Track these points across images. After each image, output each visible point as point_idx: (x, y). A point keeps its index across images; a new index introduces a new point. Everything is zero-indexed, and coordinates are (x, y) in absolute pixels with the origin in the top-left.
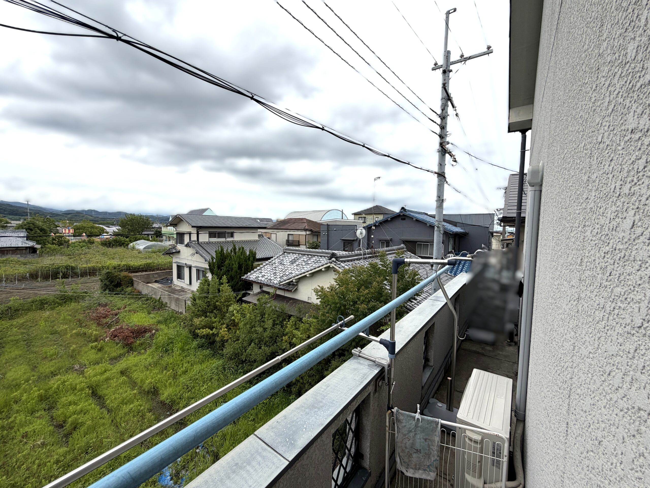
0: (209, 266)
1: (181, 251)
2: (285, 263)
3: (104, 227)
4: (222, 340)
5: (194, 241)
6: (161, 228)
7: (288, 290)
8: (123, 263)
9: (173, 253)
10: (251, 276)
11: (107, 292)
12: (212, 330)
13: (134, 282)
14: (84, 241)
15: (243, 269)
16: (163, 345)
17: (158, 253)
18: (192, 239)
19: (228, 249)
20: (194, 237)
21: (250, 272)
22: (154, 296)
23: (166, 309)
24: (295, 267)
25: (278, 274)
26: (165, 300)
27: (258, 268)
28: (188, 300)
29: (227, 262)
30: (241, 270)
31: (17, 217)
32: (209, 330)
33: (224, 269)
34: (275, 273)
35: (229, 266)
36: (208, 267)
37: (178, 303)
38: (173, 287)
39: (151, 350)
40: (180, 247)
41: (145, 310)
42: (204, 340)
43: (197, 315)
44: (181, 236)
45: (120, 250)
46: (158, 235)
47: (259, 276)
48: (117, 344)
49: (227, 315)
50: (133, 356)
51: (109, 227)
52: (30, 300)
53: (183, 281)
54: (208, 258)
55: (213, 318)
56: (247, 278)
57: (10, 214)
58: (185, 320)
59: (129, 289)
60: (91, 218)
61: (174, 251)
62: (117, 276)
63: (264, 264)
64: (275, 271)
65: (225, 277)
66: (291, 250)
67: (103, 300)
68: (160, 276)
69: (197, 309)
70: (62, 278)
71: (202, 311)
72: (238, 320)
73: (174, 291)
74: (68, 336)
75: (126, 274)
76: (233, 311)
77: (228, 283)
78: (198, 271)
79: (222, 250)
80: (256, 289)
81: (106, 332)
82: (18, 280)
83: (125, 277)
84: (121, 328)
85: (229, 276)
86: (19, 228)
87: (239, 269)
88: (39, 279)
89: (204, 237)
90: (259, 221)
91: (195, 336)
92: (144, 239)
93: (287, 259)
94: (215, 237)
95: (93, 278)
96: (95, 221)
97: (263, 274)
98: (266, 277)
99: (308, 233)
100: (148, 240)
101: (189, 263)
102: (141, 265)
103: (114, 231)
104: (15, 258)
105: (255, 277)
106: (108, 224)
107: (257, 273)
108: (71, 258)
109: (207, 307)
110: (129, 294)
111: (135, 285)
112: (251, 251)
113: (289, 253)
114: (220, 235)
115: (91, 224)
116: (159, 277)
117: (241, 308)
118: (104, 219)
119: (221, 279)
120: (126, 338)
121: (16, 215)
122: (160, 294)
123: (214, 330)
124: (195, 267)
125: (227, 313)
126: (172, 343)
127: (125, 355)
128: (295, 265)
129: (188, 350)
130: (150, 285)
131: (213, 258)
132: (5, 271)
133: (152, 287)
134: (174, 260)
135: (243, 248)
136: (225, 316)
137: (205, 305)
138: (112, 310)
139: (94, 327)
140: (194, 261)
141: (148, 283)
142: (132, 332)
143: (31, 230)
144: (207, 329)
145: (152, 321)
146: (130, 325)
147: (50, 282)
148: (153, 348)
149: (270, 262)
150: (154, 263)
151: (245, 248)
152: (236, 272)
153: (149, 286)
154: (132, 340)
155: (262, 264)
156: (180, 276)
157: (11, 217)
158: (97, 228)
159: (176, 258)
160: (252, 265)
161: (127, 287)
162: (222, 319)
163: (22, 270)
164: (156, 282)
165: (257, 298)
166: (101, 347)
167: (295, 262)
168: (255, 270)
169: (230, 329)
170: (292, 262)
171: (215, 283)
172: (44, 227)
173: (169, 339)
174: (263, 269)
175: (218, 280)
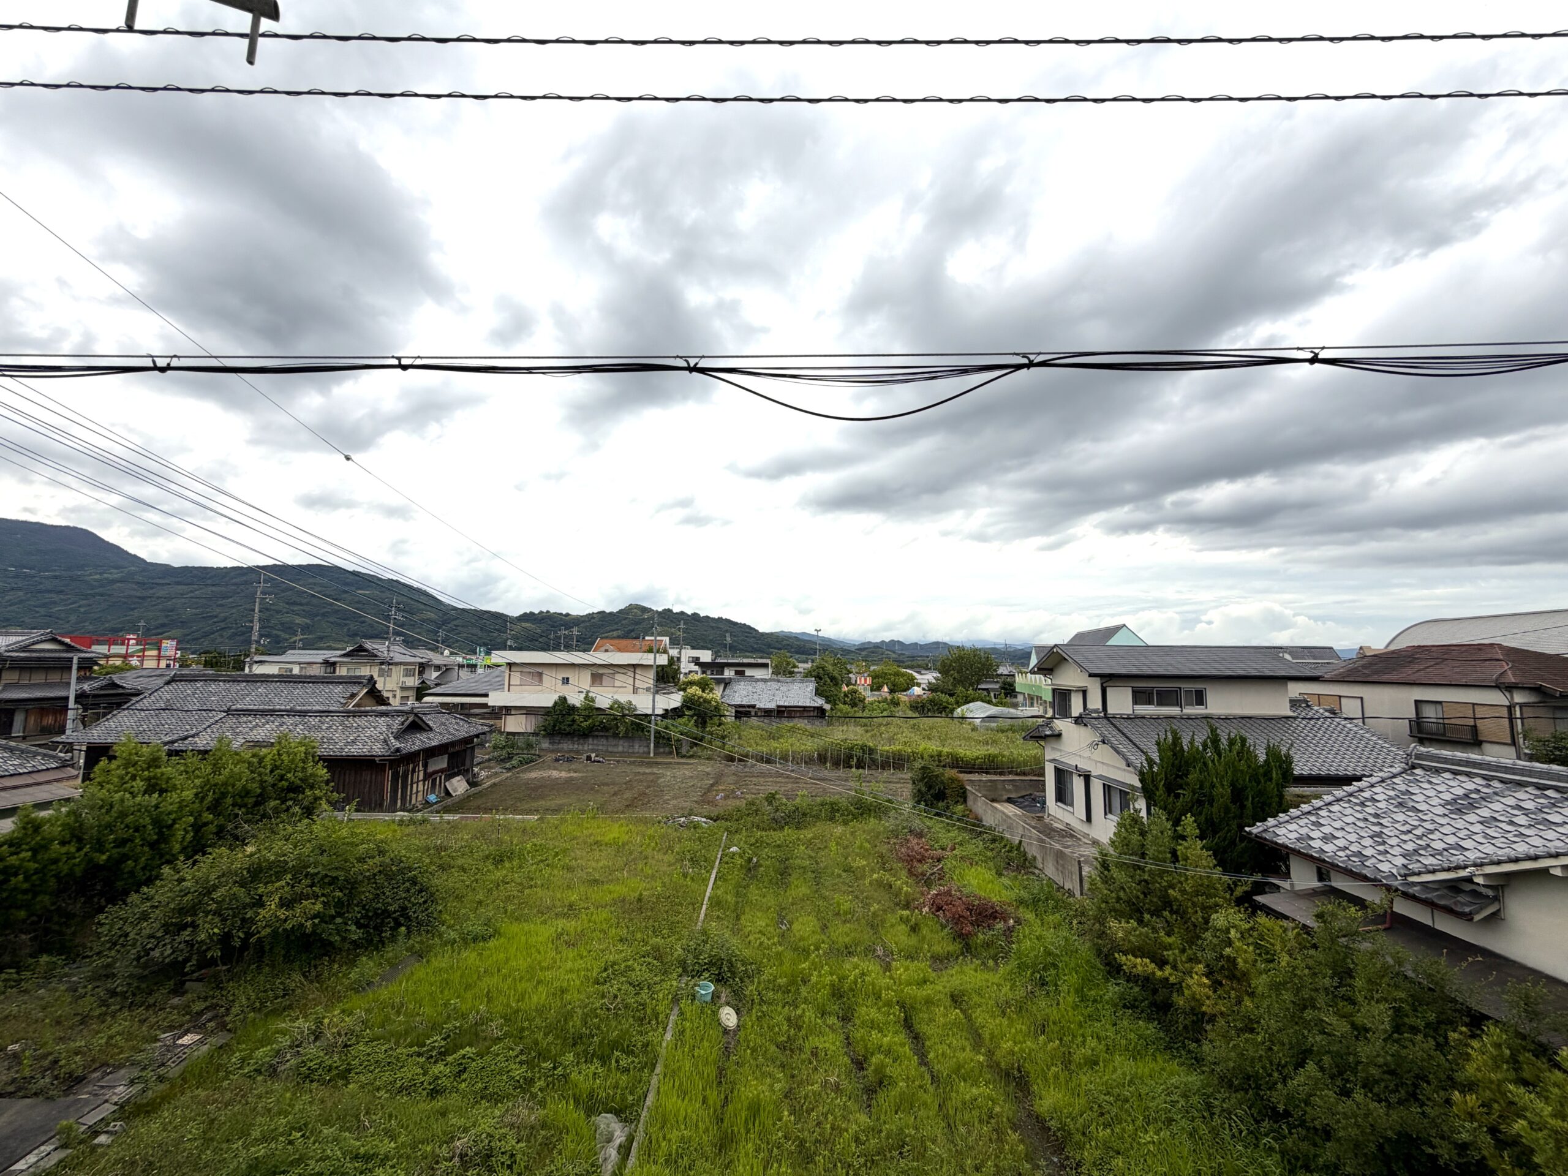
0: (1141, 781)
1: (1063, 733)
2: (1423, 807)
3: (915, 674)
4: (1192, 1009)
5: (1096, 711)
6: (1013, 676)
7: (1449, 911)
8: (946, 750)
9: (1045, 738)
10: (1281, 831)
11: (922, 806)
12: (1161, 968)
13: (969, 794)
14: (885, 700)
15: (1249, 804)
16: (1034, 965)
17: (1010, 734)
18: (1090, 706)
19: (1194, 738)
20: (1095, 703)
21: (1274, 816)
22: (1007, 835)
23: (1034, 873)
24: (1478, 828)
25: (1393, 841)
26: (1032, 850)
27: (1305, 807)
28: (1086, 862)
29: (1193, 777)
30: (1243, 807)
31: (804, 657)
32: (1153, 965)
33: (1186, 795)
34: (1379, 834)
35: (1201, 788)
36: (1139, 785)
37: (1063, 866)
38: (1047, 820)
39: (1009, 968)
40: (1061, 725)
41: (991, 864)
42: (1137, 989)
43: (1115, 910)
44: (1062, 697)
45: (940, 721)
46: (1009, 690)
47: (1312, 834)
48: (943, 927)
49: (1208, 935)
50: (973, 966)
51: (919, 673)
52: (819, 800)
53: (1069, 808)
54: (1139, 760)
55: (1162, 934)
56: (1267, 836)
57: (797, 653)
58: (1083, 914)
59: (960, 808)
60: (894, 656)
61: (1048, 733)
62: (937, 776)
63: (1328, 798)
64: (1377, 829)
65: (1189, 819)
66: (1446, 761)
67: (917, 824)
68: (1017, 789)
69: (1113, 895)
70: (858, 768)
71: (1129, 902)
72: (1246, 962)
73: (1048, 831)
74: (867, 882)
75: (951, 773)
76: (1228, 931)
77: (1201, 838)
78: (1107, 789)
79: (1176, 739)
80: (1303, 878)
81: (923, 894)
82: (806, 763)
83: (952, 780)
84: (948, 893)
85: (1203, 818)
86: (808, 674)
87: (1234, 802)
88: (828, 765)
89: (1121, 702)
90: (1288, 657)
91: (1114, 970)
92: (983, 701)
93: (1431, 793)
94: (1150, 703)
95: (900, 775)
96: (900, 662)
97: (1327, 830)
98: (1341, 843)
99: (1519, 698)
100: (989, 702)
101: (1084, 765)
102: (977, 758)
103: (929, 683)
104: (801, 723)
105: (1296, 835)
106: (919, 666)
107: (1302, 822)
108: (867, 731)
109: (1142, 896)
110: (959, 820)
111: (970, 802)
112: (1272, 752)
113: (1438, 771)
114: (1165, 698)
115: (894, 668)
116: (1016, 791)
117: (1252, 929)
118: (913, 658)
119: (1177, 822)
120: (957, 919)
121: (803, 653)
122: (1020, 831)
123: (1168, 970)
124: (1099, 777)
125: (1207, 930)
126: (1055, 966)
127: (957, 958)
128: (1472, 818)
129: (1095, 1001)
130: (995, 805)
131: (1151, 762)
132: (792, 745)
133: (1004, 813)
134: (1049, 755)
135: (1243, 740)
136: (1199, 937)
137: (1136, 890)
138: (932, 848)
139: (904, 874)
140: (1097, 762)
141: (993, 801)
142: (968, 909)
143: (821, 679)
144: (1148, 961)
145: (1008, 896)
146: (965, 891)
147: (842, 772)
148: (1013, 963)
149: (1351, 795)
150: (1003, 756)
151: (1250, 742)
152: (1227, 810)
153: (996, 808)
154: (970, 928)
155: (1318, 797)
156: (1062, 796)
157: (797, 656)
158: (903, 675)
159: (1053, 749)
160: (1281, 796)
161: (957, 802)
162: (1191, 943)
163: (809, 745)
164: (1009, 800)
165: (1315, 911)
166: (916, 924)
167: (1472, 806)
168: (1294, 812)
169: (1221, 984)
170: (1460, 806)
171: (1162, 833)
172: (836, 674)
173: (1049, 953)
174: (1323, 813)
175: (1169, 825)
